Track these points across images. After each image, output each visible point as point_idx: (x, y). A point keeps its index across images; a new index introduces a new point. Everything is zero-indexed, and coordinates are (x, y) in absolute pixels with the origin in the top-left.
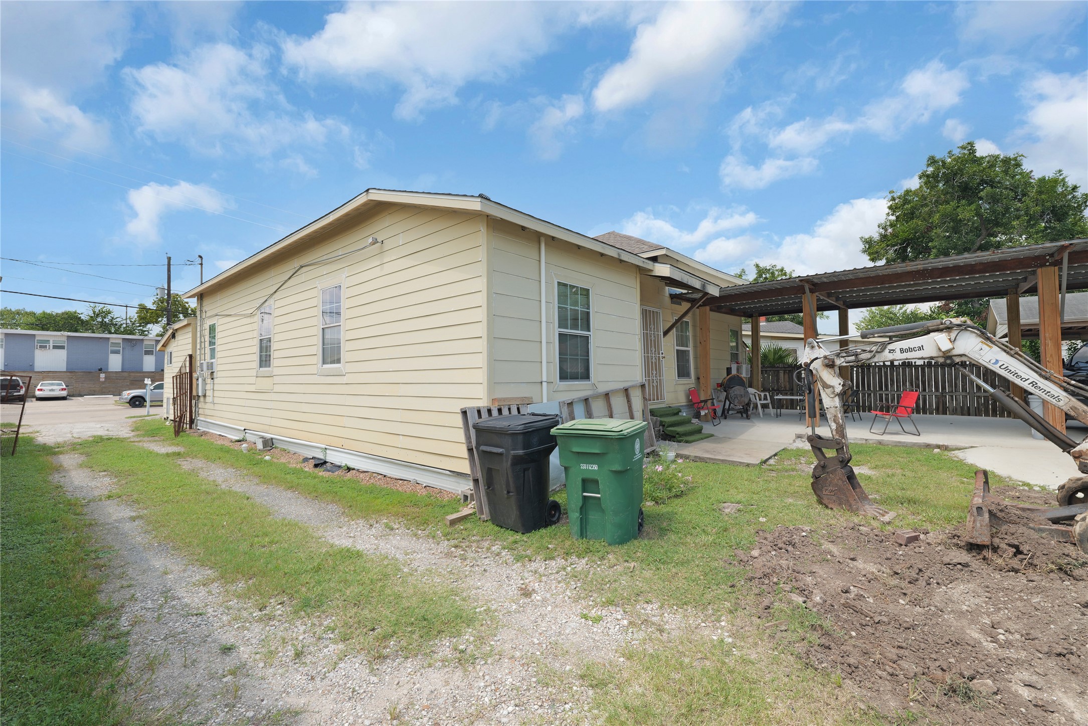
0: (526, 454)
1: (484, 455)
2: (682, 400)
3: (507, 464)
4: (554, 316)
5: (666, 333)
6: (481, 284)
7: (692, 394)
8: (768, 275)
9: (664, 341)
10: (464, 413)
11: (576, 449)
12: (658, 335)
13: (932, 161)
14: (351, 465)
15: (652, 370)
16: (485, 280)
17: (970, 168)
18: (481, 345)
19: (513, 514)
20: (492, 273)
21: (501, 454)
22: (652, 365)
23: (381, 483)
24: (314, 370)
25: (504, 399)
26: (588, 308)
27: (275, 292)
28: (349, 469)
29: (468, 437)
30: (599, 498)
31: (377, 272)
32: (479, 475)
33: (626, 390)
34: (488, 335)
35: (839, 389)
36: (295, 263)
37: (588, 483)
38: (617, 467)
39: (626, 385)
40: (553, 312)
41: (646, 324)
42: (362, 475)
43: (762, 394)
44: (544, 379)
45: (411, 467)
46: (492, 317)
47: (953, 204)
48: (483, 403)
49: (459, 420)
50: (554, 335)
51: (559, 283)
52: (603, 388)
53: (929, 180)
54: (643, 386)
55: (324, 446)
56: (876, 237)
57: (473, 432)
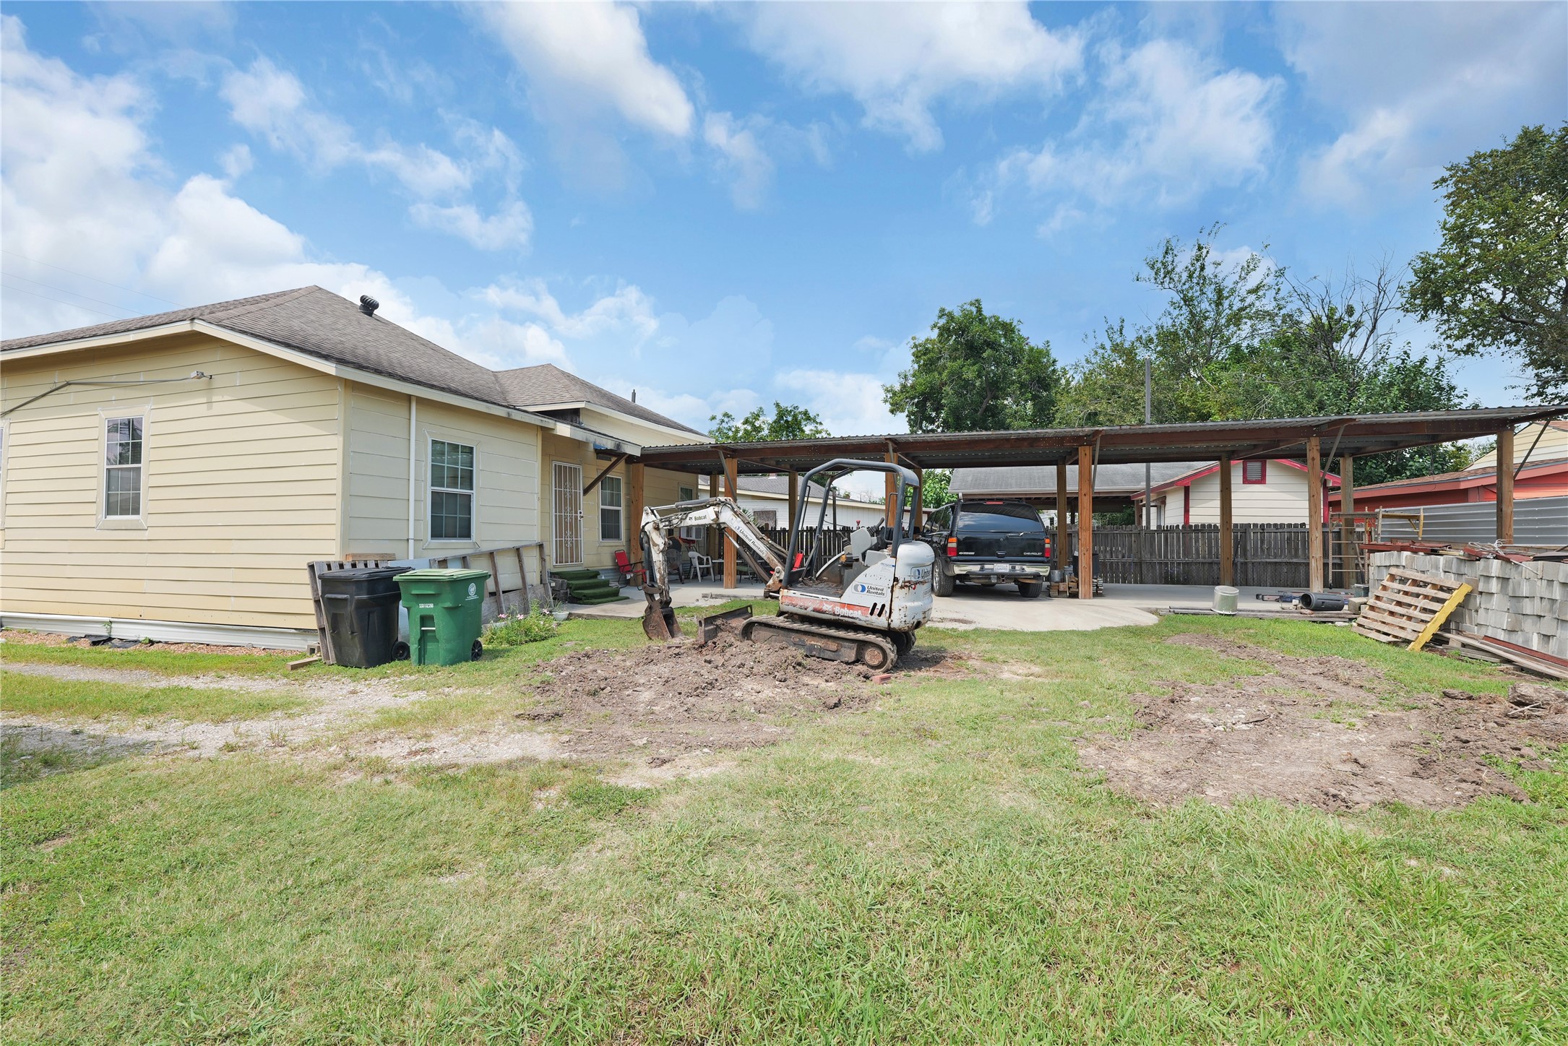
0: (369, 599)
1: (330, 602)
2: (607, 562)
3: (351, 608)
4: (426, 474)
5: (586, 491)
6: (337, 442)
7: (618, 556)
8: (790, 419)
9: (583, 499)
10: (312, 567)
11: (414, 592)
12: (576, 493)
13: (942, 313)
14: (154, 638)
15: (566, 530)
16: (341, 439)
17: (976, 328)
18: (336, 502)
19: (357, 652)
20: (348, 433)
21: (345, 600)
22: (567, 526)
23: (205, 651)
24: (91, 522)
25: (360, 555)
26: (472, 466)
27: (11, 411)
28: (152, 642)
29: (315, 590)
30: (434, 631)
31: (202, 410)
32: (325, 624)
33: (518, 549)
34: (343, 493)
35: (662, 547)
36: (58, 377)
37: (425, 620)
38: (448, 604)
39: (517, 545)
40: (426, 471)
41: (560, 482)
42: (172, 647)
43: (705, 558)
44: (411, 536)
45: (245, 631)
46: (348, 476)
47: (960, 362)
48: (335, 558)
49: (305, 576)
50: (425, 493)
51: (434, 442)
52: (486, 547)
53: (945, 332)
54: (541, 546)
55: (107, 619)
56: (897, 388)
57: (319, 582)
